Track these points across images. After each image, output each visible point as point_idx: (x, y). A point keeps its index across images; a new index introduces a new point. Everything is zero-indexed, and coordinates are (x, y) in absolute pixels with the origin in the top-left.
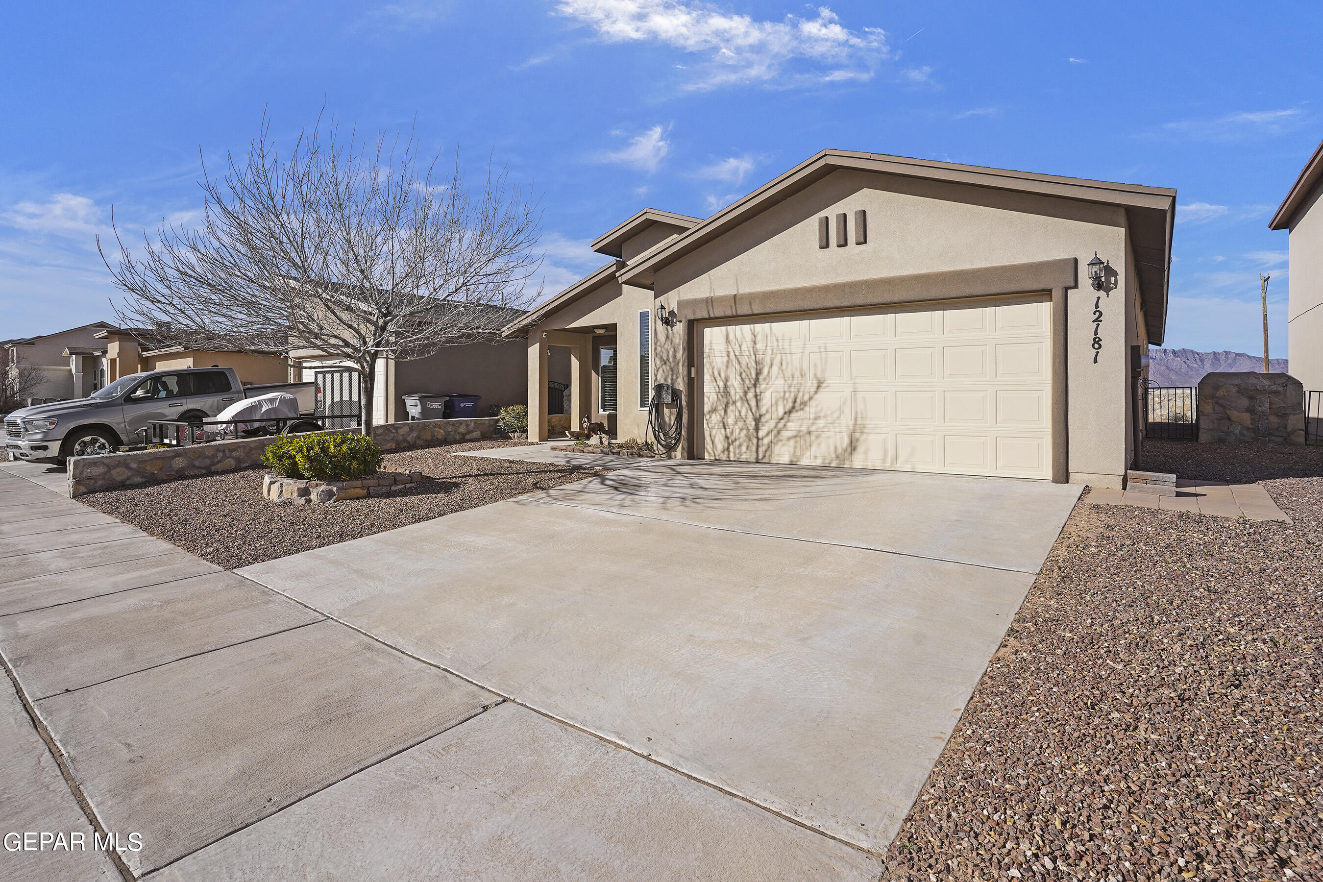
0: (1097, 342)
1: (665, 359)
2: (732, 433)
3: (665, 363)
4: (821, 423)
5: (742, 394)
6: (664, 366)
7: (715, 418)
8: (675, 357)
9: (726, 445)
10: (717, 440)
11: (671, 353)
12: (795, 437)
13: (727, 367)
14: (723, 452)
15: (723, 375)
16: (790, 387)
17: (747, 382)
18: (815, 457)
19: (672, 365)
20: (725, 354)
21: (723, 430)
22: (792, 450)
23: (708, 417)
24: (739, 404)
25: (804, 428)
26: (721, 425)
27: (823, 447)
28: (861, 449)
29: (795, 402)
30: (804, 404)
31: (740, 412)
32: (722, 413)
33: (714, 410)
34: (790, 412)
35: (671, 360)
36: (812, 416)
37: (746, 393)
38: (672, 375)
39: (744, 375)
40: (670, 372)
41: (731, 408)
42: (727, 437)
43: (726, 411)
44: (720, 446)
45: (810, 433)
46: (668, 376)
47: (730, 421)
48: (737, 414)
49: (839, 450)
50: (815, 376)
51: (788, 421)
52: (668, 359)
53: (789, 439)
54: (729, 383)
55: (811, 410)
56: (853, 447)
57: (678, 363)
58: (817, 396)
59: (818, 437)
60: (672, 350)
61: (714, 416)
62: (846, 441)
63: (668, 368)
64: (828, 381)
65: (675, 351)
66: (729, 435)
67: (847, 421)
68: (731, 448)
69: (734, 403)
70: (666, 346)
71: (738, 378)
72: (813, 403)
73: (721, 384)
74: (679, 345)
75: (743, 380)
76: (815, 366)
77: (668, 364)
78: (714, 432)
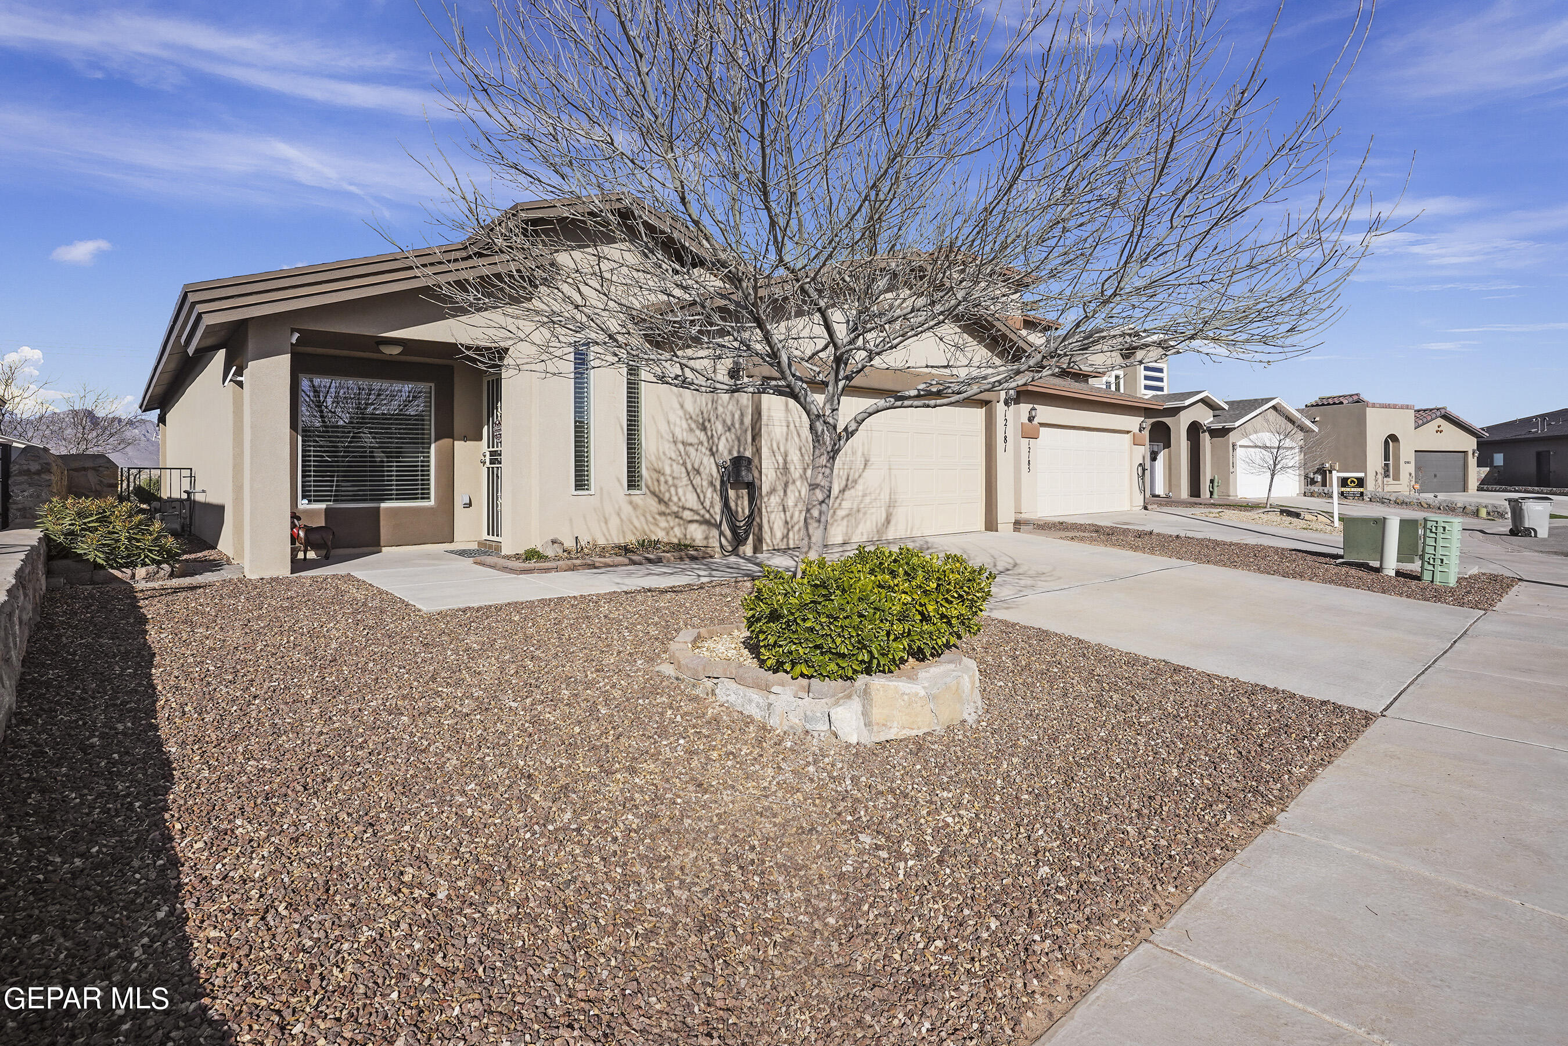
0: (1005, 438)
1: (729, 423)
2: (792, 518)
3: (729, 430)
4: (867, 500)
5: (801, 471)
6: (728, 434)
7: (774, 500)
8: (742, 423)
9: (785, 532)
10: (776, 527)
11: (737, 416)
12: (848, 515)
13: (787, 440)
14: (782, 540)
15: (782, 450)
16: (844, 464)
17: (807, 458)
18: (862, 534)
19: (739, 432)
20: (784, 424)
21: (782, 514)
22: (844, 530)
23: (766, 499)
24: (798, 483)
25: (855, 506)
26: (781, 508)
27: (868, 523)
28: (893, 523)
29: (848, 480)
30: (855, 481)
31: (800, 492)
32: (782, 494)
33: (773, 491)
34: (844, 490)
35: (737, 426)
36: (860, 494)
37: (805, 470)
38: (739, 447)
39: (803, 450)
40: (736, 443)
41: (791, 487)
42: (786, 523)
43: (785, 492)
44: (779, 535)
45: (858, 511)
46: (733, 447)
47: (790, 502)
48: (797, 494)
49: (879, 525)
50: (863, 454)
51: (843, 500)
52: (733, 424)
53: (843, 518)
54: (789, 459)
55: (860, 487)
56: (888, 521)
57: (746, 431)
58: (865, 474)
59: (865, 514)
60: (739, 412)
61: (772, 497)
62: (884, 516)
63: (733, 437)
64: (872, 459)
65: (742, 415)
66: (788, 519)
67: (885, 497)
68: (791, 534)
69: (794, 482)
70: (730, 407)
71: (798, 452)
72: (860, 481)
73: (781, 460)
74: (747, 407)
75: (802, 455)
76: (863, 444)
77: (733, 430)
78: (773, 516)
